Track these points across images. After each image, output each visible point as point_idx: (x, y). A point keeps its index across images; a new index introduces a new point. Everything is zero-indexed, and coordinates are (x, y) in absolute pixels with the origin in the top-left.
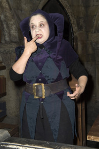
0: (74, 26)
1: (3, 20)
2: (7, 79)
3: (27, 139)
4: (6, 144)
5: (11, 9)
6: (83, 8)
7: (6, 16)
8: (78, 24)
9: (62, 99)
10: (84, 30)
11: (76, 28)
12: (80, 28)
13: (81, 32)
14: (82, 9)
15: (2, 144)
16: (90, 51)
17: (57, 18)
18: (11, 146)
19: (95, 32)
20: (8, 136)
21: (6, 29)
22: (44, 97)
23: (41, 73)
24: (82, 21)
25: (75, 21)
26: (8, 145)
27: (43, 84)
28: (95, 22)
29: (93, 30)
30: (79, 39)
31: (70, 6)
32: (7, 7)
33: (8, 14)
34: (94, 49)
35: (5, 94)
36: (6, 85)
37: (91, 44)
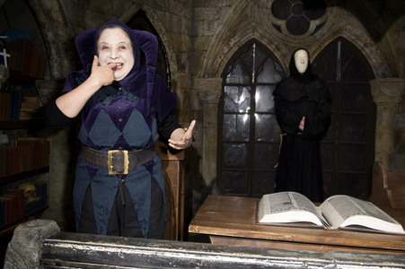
0: (171, 63)
1: (51, 41)
2: (51, 144)
3: (90, 235)
4: (53, 243)
5: (66, 24)
6: (187, 38)
7: (56, 35)
8: (178, 61)
9: (151, 172)
10: (187, 71)
11: (175, 66)
12: (181, 67)
13: (182, 74)
14: (185, 38)
15: (47, 242)
16: (196, 105)
17: (148, 40)
18: (62, 245)
19: (204, 77)
20: (56, 230)
21: (55, 57)
22: (126, 172)
23: (122, 136)
24: (184, 58)
25: (174, 55)
26: (56, 243)
27: (126, 152)
28: (205, 61)
29: (201, 73)
30: (179, 85)
31: (167, 31)
32: (60, 19)
33: (60, 32)
34: (201, 103)
35: (46, 170)
36: (49, 153)
37: (198, 94)
